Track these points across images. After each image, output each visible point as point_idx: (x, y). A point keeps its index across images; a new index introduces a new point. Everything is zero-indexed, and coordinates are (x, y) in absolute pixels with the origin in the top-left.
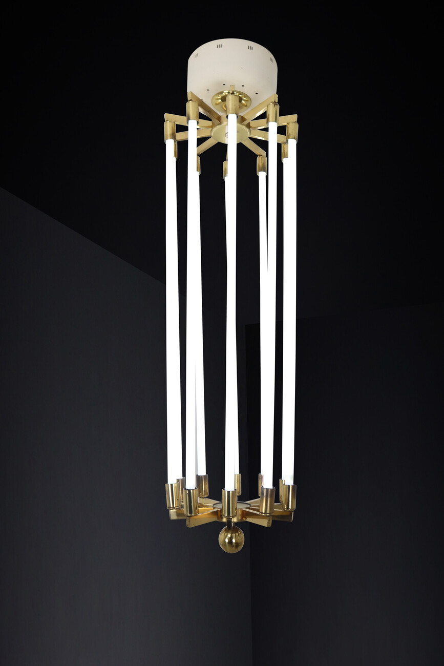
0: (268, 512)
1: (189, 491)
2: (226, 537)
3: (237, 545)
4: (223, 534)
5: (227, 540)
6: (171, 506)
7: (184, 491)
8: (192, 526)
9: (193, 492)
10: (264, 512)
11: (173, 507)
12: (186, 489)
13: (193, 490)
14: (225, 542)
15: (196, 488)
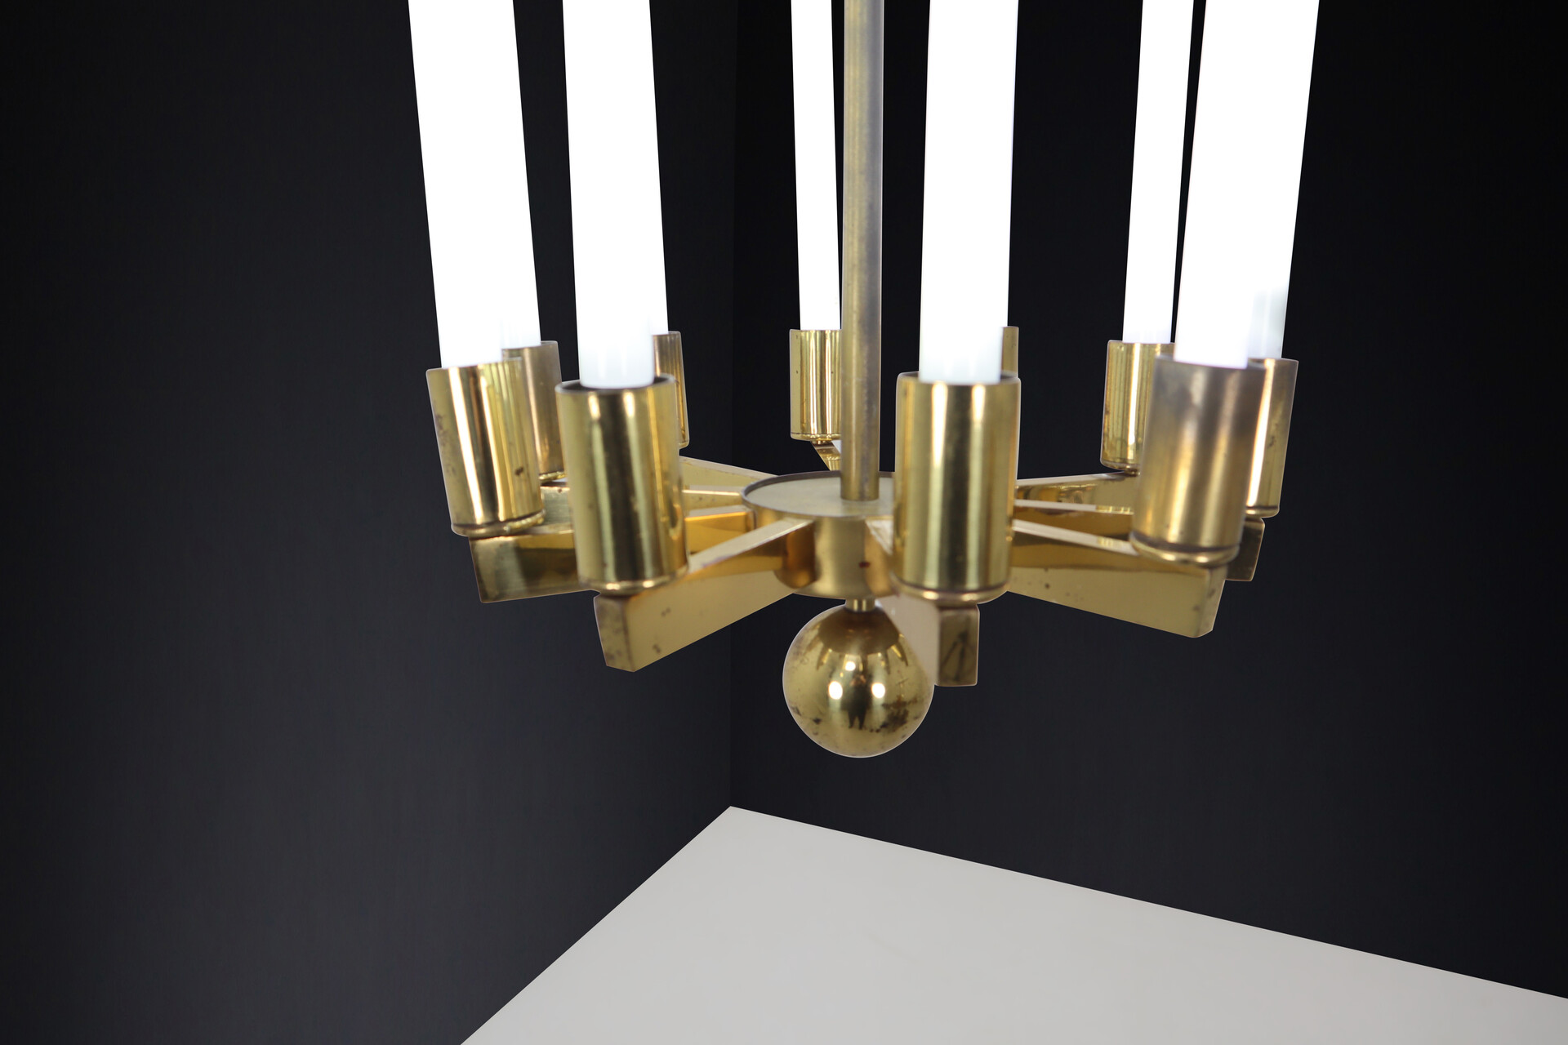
0: (1207, 537)
1: (612, 400)
2: (833, 670)
3: (897, 712)
4: (813, 655)
5: (836, 691)
6: (479, 515)
7: (563, 401)
8: (645, 657)
9: (641, 409)
10: (1173, 534)
11: (493, 521)
12: (579, 388)
13: (638, 391)
14: (824, 698)
15: (657, 381)
